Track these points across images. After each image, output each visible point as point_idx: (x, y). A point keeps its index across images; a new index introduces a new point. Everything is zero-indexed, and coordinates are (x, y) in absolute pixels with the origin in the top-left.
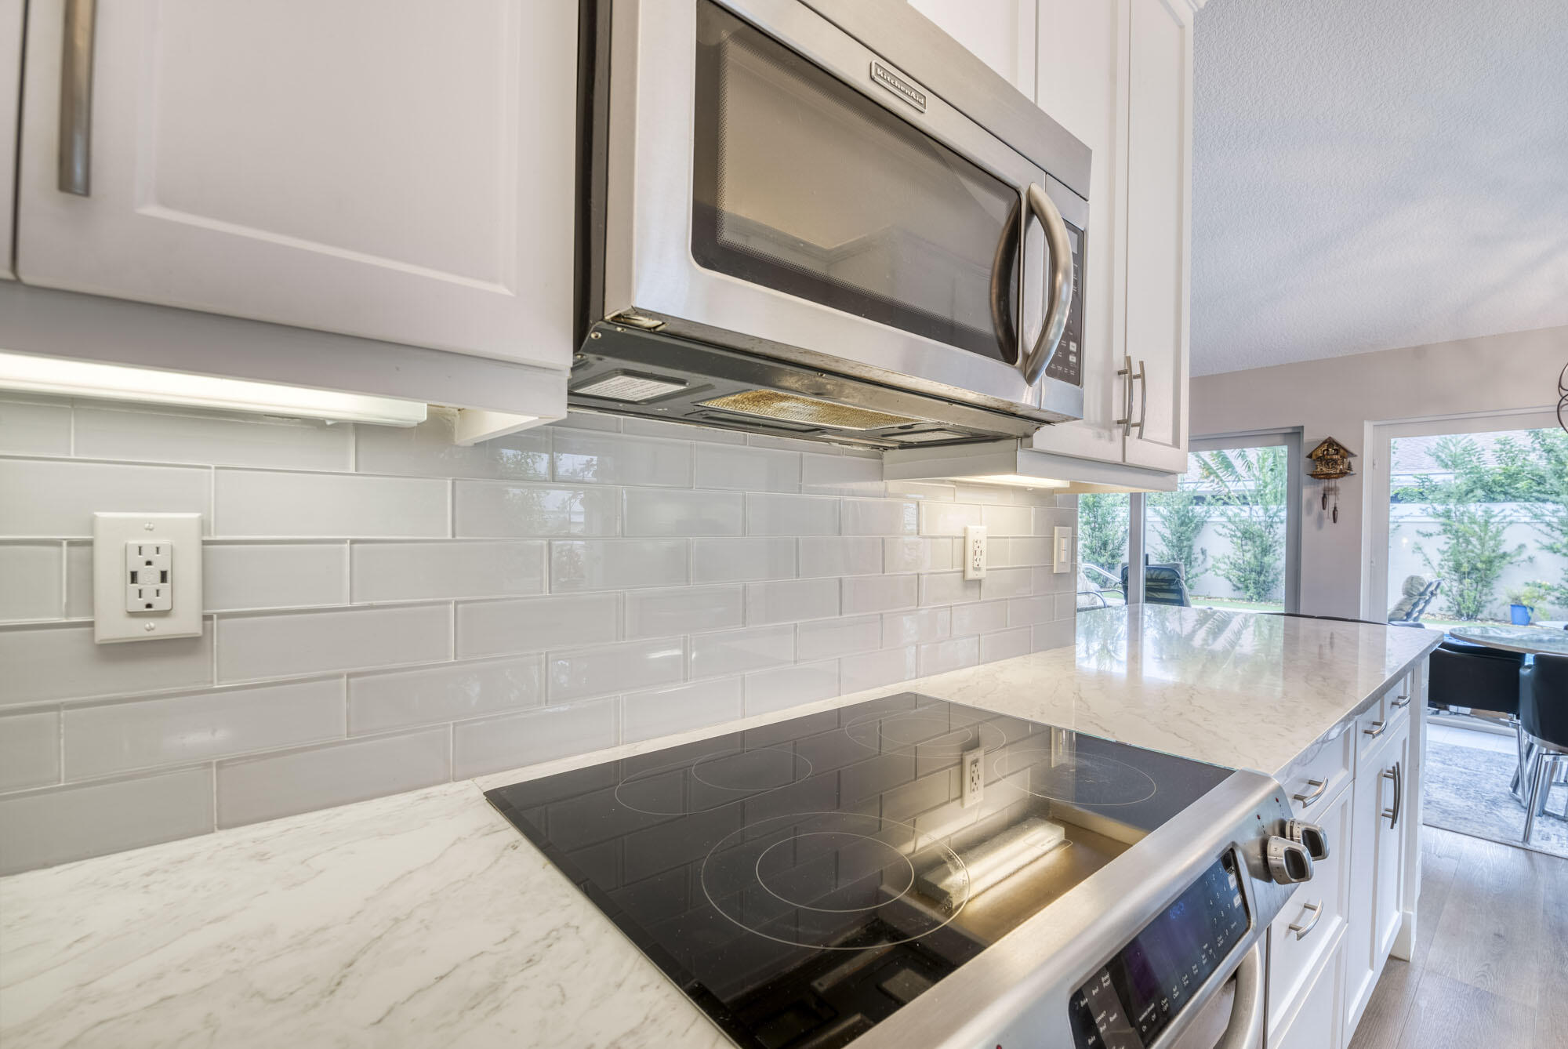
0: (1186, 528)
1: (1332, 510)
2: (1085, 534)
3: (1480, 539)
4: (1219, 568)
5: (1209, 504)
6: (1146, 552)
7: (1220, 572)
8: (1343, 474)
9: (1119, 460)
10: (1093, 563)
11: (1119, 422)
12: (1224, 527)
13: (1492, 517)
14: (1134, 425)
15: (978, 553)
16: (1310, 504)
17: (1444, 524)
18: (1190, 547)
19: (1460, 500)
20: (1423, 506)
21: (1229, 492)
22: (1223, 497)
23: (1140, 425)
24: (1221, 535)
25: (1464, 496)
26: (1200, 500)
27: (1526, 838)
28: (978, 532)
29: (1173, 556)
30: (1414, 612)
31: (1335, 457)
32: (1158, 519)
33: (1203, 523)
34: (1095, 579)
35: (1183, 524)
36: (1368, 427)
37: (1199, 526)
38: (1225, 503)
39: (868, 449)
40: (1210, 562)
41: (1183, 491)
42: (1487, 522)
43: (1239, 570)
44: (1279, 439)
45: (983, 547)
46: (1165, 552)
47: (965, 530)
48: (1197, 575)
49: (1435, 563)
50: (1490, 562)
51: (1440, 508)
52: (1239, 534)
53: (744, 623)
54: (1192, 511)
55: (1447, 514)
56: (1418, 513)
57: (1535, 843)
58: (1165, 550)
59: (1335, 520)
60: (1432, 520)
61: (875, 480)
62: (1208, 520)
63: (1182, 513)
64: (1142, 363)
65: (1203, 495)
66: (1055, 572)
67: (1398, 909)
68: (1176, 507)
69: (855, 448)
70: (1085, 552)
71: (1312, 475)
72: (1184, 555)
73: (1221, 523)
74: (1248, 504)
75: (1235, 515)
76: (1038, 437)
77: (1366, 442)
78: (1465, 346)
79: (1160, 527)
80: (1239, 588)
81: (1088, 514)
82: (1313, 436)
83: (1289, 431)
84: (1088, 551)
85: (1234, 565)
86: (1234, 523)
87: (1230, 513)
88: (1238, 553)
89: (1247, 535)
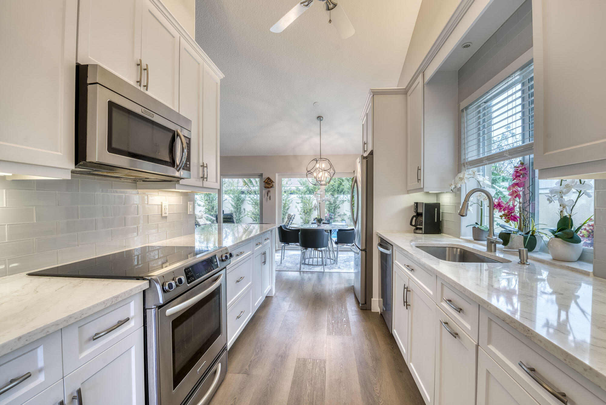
0: (239, 202)
1: (269, 196)
2: (206, 204)
3: (308, 204)
4: (248, 215)
5: (246, 194)
6: (223, 209)
7: (249, 216)
8: (271, 187)
9: (202, 186)
10: (209, 215)
11: (201, 177)
12: (250, 201)
13: (311, 198)
14: (205, 178)
15: (166, 209)
16: (265, 195)
17: (301, 200)
18: (240, 208)
19: (304, 194)
20: (297, 195)
21: (251, 190)
22: (249, 192)
23: (207, 178)
24: (249, 204)
25: (305, 193)
26: (243, 192)
27: (300, 269)
28: (166, 204)
29: (235, 211)
30: (290, 223)
31: (270, 182)
32: (230, 199)
33: (244, 200)
34: (210, 221)
35: (238, 200)
36: (277, 175)
37: (243, 201)
38: (250, 194)
39: (132, 181)
40: (246, 212)
41: (238, 190)
42: (310, 200)
43: (254, 215)
44: (257, 176)
45: (167, 207)
46: (233, 210)
47: (162, 203)
48: (242, 217)
49: (300, 211)
50: (310, 210)
51: (301, 196)
52: (254, 204)
53: (96, 230)
54: (241, 196)
55: (302, 198)
56: (296, 197)
57: (302, 270)
58: (232, 209)
59: (270, 200)
60: (299, 199)
61: (134, 189)
62: (246, 199)
63: (237, 197)
64: (207, 164)
65: (244, 191)
66: (188, 214)
67: (270, 285)
68: (236, 195)
69: (128, 181)
70: (206, 211)
71: (265, 187)
72: (239, 211)
73: (249, 200)
74: (256, 194)
75: (253, 198)
76: (181, 181)
77: (276, 178)
78: (295, 157)
79: (231, 202)
80: (254, 221)
81: (207, 197)
82: (265, 176)
83: (260, 174)
84: (207, 210)
85: (253, 213)
86: (252, 200)
87: (251, 197)
88: (254, 209)
89: (256, 204)
